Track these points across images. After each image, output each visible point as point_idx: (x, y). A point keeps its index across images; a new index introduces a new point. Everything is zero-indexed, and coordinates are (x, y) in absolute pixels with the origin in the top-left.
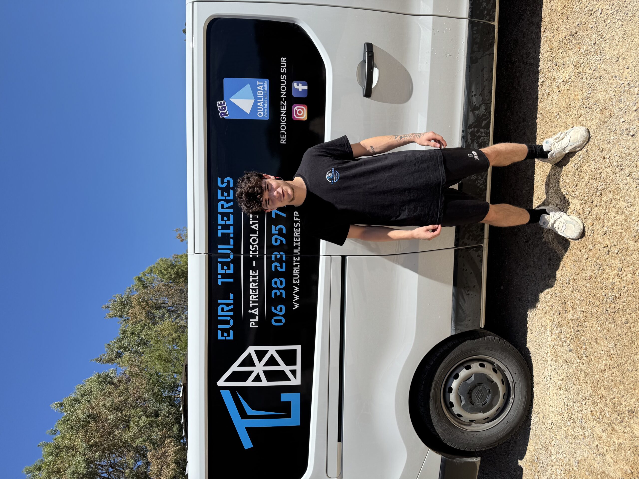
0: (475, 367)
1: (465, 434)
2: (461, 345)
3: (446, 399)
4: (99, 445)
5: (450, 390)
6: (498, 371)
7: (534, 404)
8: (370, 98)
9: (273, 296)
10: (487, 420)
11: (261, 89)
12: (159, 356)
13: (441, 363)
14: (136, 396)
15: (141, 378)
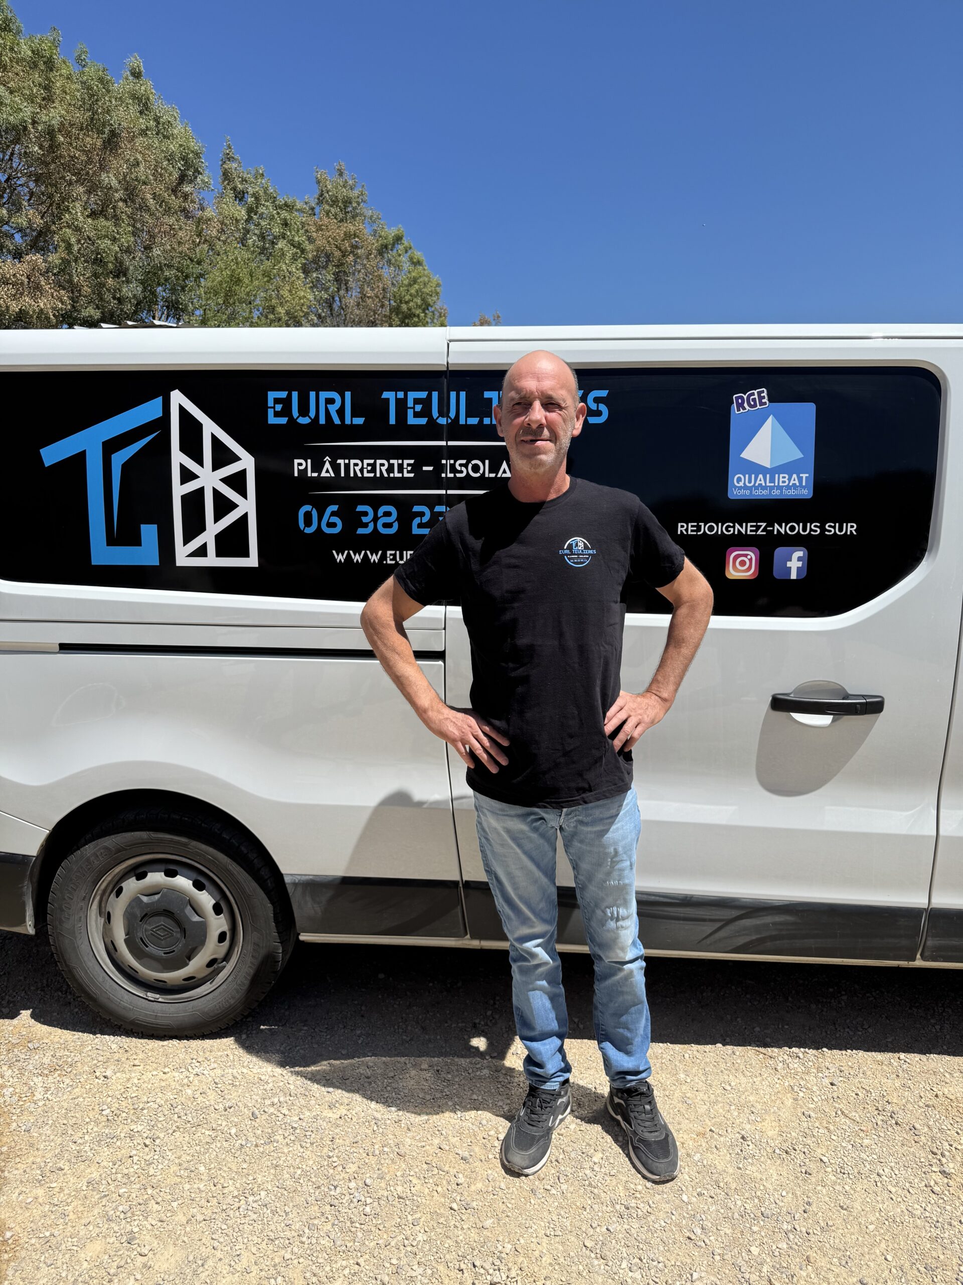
0: (218, 924)
1: (82, 904)
2: (264, 896)
3: (154, 865)
4: (54, 152)
5: (171, 874)
6: (211, 969)
7: (146, 1040)
8: (770, 707)
9: (360, 508)
10: (111, 946)
11: (792, 482)
12: (238, 278)
13: (226, 855)
14: (157, 231)
15: (193, 242)
